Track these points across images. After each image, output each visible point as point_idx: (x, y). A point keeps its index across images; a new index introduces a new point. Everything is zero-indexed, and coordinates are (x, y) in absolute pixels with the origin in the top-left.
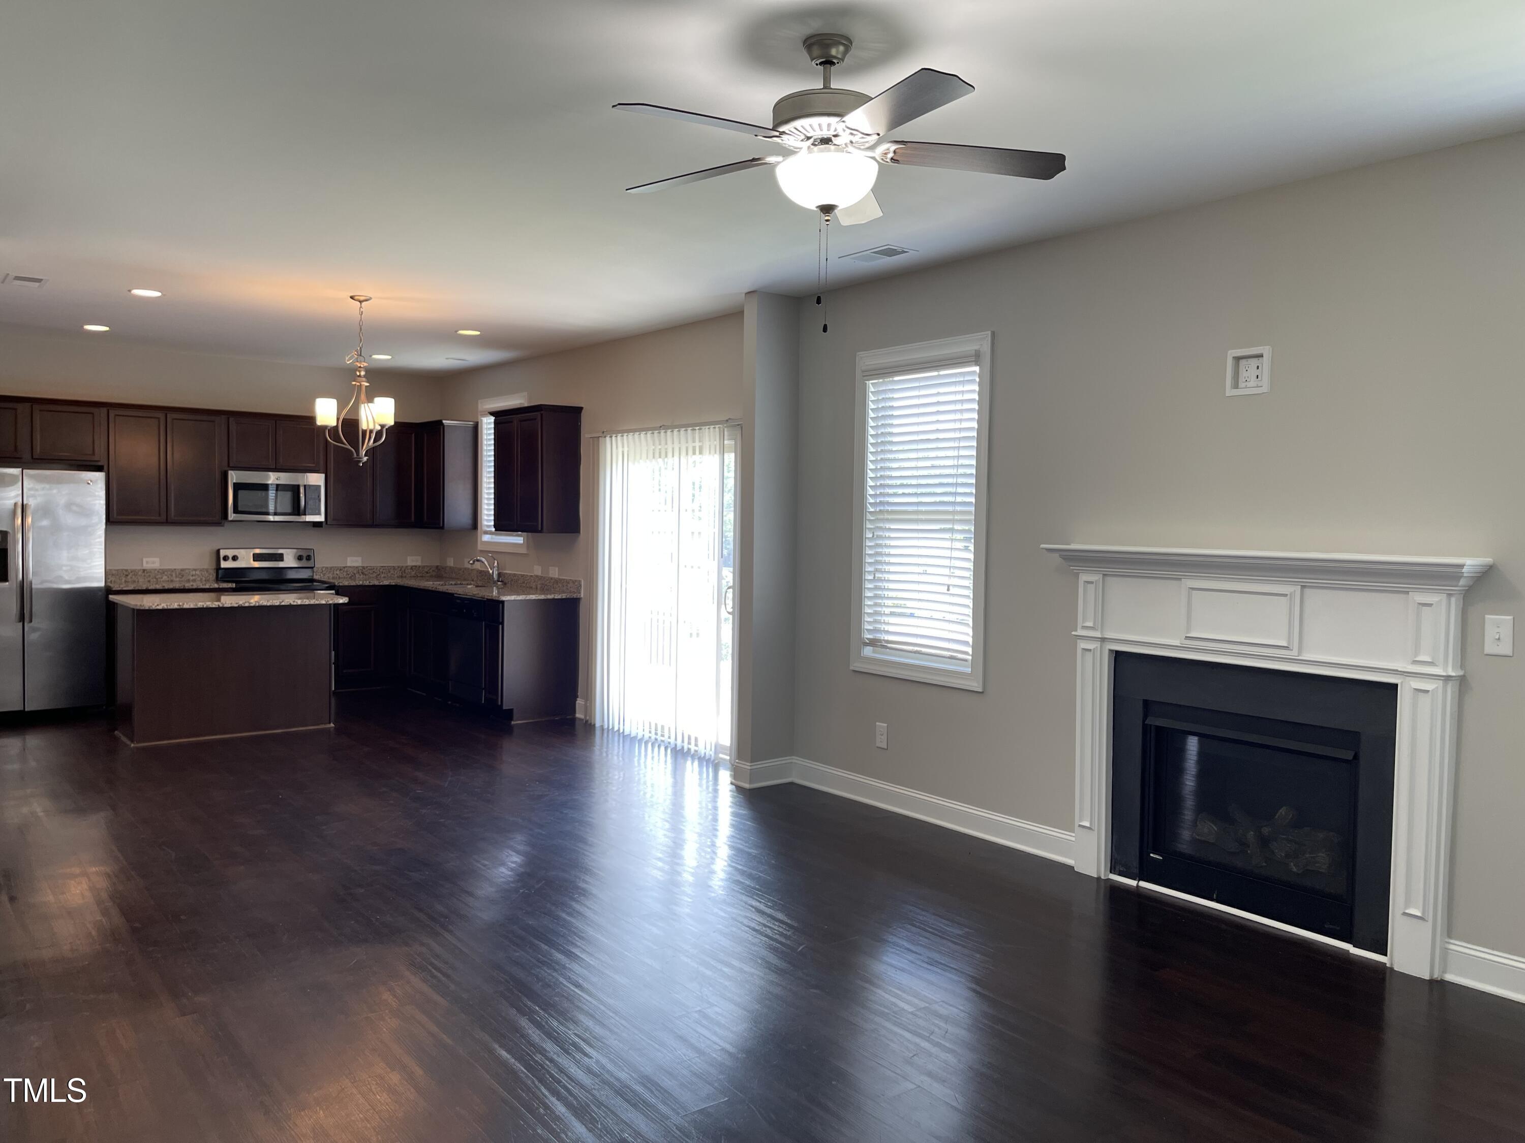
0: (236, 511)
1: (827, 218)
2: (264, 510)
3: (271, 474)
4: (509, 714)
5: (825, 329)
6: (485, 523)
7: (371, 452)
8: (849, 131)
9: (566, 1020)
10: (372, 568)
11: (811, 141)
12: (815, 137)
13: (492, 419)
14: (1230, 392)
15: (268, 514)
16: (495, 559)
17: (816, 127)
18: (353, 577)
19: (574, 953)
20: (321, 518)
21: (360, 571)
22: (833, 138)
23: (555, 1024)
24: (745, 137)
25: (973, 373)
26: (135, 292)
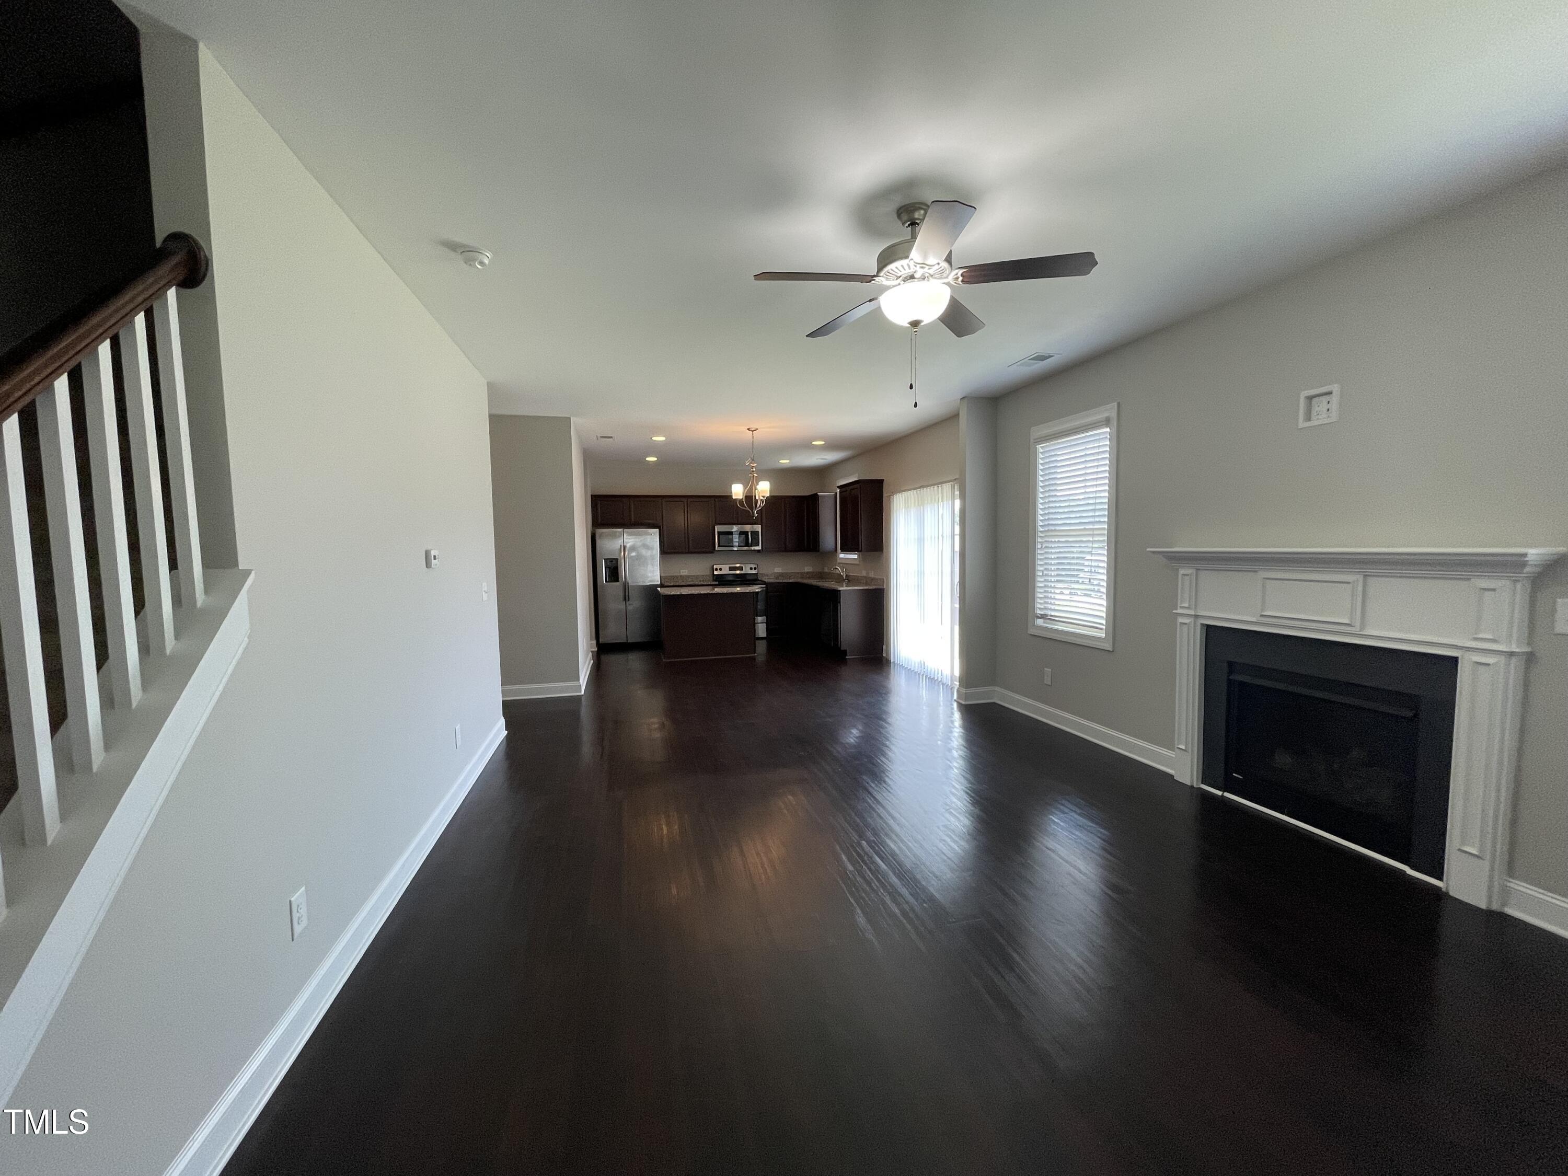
0: (719, 546)
1: (915, 330)
2: (731, 545)
3: (734, 526)
4: (845, 651)
10: (786, 574)
11: (902, 279)
13: (839, 490)
14: (1302, 424)
15: (733, 546)
16: (844, 568)
17: (901, 269)
20: (759, 548)
21: (781, 575)
22: (914, 274)
25: (1106, 432)
26: (654, 438)
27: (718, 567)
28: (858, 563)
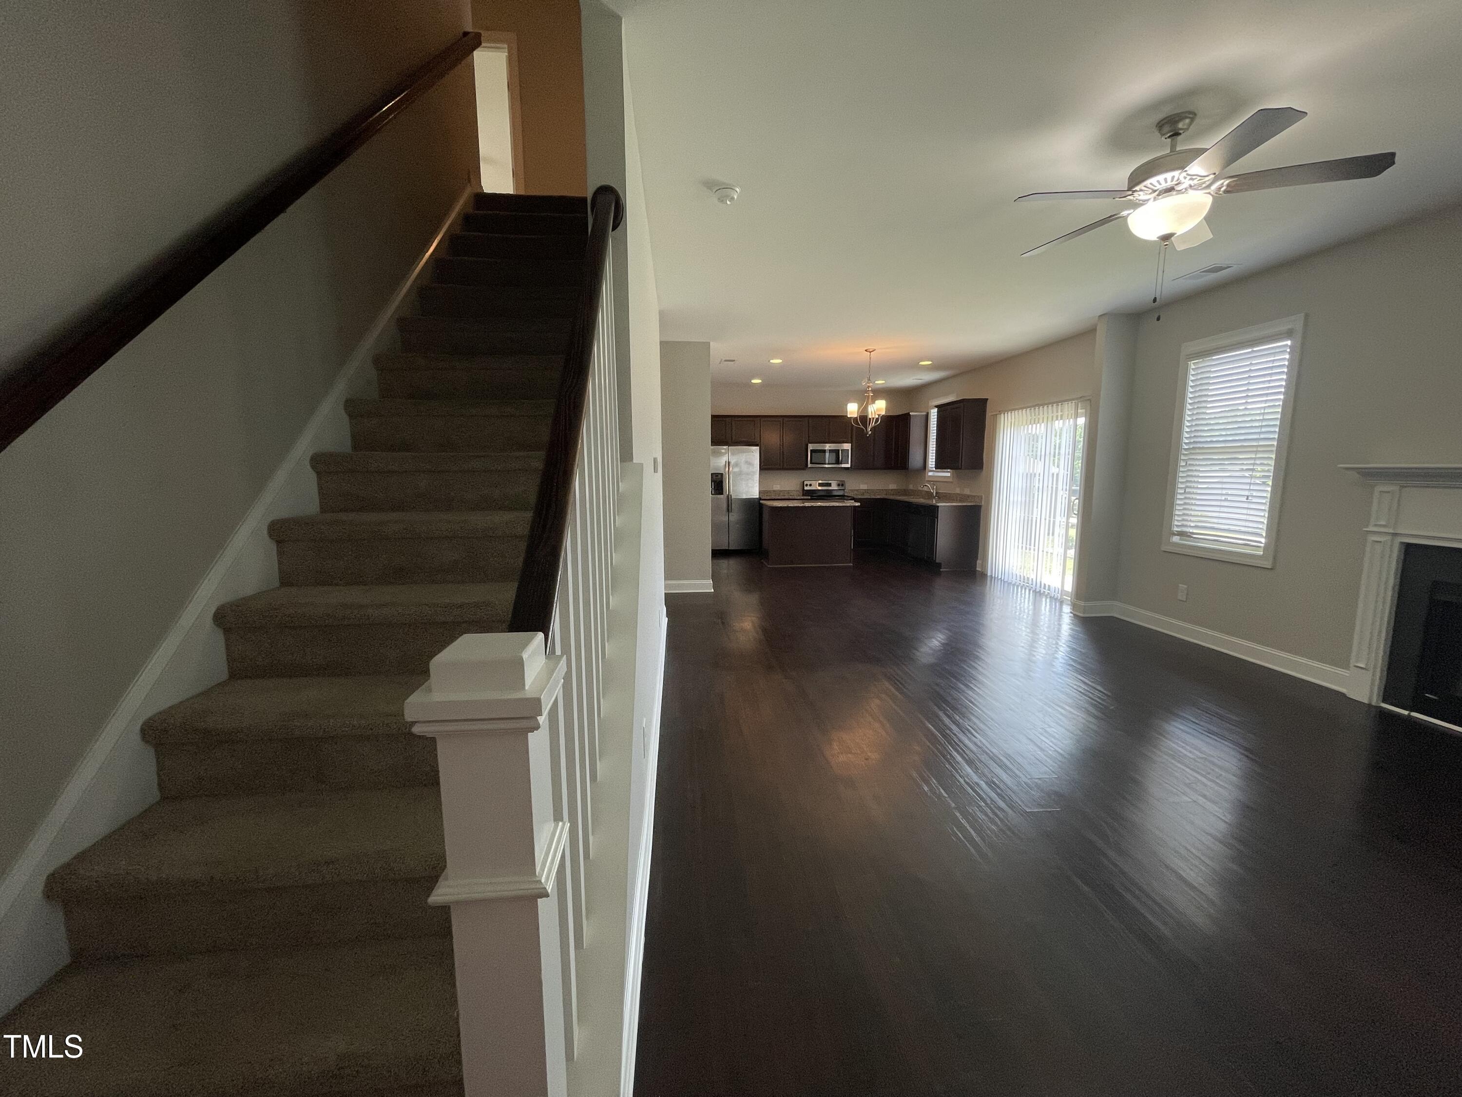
0: (811, 463)
1: (1165, 244)
2: (823, 462)
6: (930, 466)
7: (873, 429)
8: (1189, 177)
10: (872, 490)
12: (1161, 189)
13: (936, 410)
15: (825, 464)
16: (934, 484)
18: (863, 494)
20: (849, 465)
21: (866, 491)
25: (1286, 345)
26: (771, 361)
27: (809, 483)
28: (951, 480)
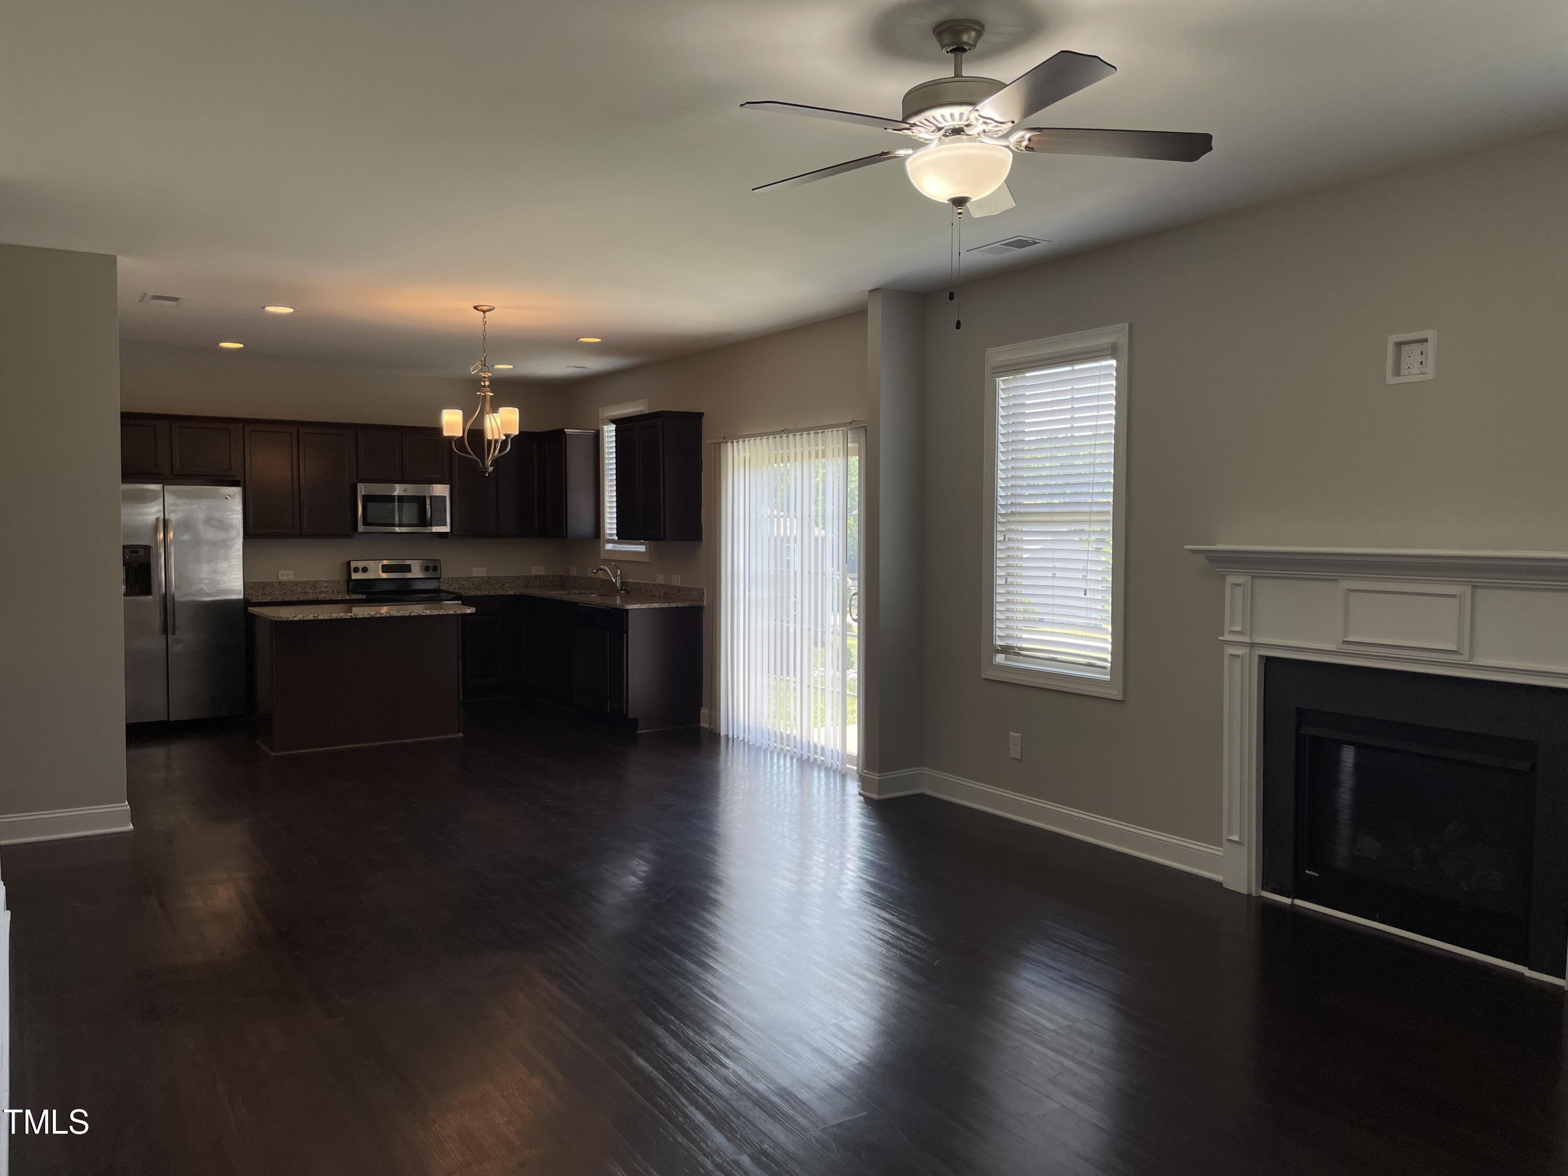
0: (365, 523)
1: (959, 211)
2: (391, 522)
3: (397, 485)
4: (635, 723)
5: (958, 325)
6: (608, 532)
7: (495, 462)
8: (982, 120)
9: (700, 1029)
10: (497, 579)
11: (943, 131)
12: (947, 128)
13: (613, 427)
14: (1391, 380)
15: (394, 525)
16: (618, 568)
17: (948, 118)
18: (478, 587)
19: (707, 964)
20: (446, 529)
21: (485, 582)
22: (965, 128)
23: (691, 1033)
24: (875, 130)
25: (1111, 366)
26: (269, 309)
27: (360, 564)
28: (647, 560)
